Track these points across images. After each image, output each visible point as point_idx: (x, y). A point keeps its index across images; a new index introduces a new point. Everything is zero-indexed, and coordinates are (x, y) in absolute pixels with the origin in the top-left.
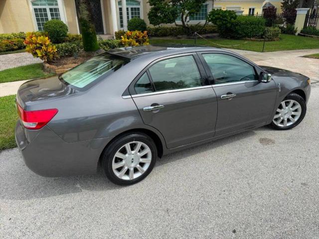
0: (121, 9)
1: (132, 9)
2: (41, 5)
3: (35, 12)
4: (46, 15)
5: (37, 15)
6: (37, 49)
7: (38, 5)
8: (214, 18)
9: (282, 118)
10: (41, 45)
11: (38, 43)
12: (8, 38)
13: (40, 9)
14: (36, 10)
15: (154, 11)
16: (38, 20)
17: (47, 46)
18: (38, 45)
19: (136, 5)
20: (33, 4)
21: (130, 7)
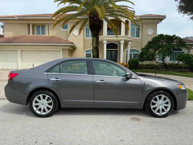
0: (127, 54)
1: (134, 54)
2: (89, 52)
7: (88, 52)
8: (181, 58)
9: (158, 108)
13: (89, 54)
14: (87, 54)
19: (137, 52)
20: (86, 52)
21: (133, 54)
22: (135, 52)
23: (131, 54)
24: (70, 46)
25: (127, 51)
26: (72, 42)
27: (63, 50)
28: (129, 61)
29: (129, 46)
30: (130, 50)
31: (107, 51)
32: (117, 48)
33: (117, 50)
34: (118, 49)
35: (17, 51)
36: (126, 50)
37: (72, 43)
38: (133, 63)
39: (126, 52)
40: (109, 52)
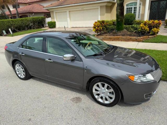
2: (130, 6)
3: (127, 9)
4: (131, 11)
5: (127, 11)
13: (129, 8)
16: (127, 13)
24: (107, 2)
27: (101, 7)
35: (66, 12)
40: (156, 3)
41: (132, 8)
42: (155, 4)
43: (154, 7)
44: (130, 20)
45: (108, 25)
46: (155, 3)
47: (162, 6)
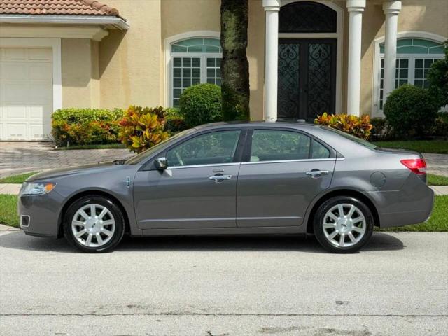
0: (383, 63)
1: (419, 62)
2: (191, 50)
3: (175, 65)
4: (197, 73)
5: (176, 73)
6: (134, 135)
7: (184, 50)
10: (144, 128)
11: (139, 125)
12: (102, 118)
13: (187, 61)
14: (176, 61)
15: (437, 71)
16: (176, 83)
17: (152, 131)
18: (138, 128)
19: (433, 51)
20: (175, 48)
21: (412, 58)
22: (425, 51)
23: (403, 63)
24: (102, 26)
25: (383, 47)
26: (111, 6)
27: (66, 44)
28: (390, 99)
29: (394, 21)
30: (400, 41)
31: (281, 41)
32: (335, 31)
33: (335, 40)
34: (338, 35)
36: (379, 40)
37: (114, 13)
38: (406, 109)
39: (378, 49)
40: (291, 50)
41: (197, 61)
42: (288, 51)
43: (288, 65)
44: (213, 114)
45: (112, 132)
46: (289, 47)
47: (316, 65)
